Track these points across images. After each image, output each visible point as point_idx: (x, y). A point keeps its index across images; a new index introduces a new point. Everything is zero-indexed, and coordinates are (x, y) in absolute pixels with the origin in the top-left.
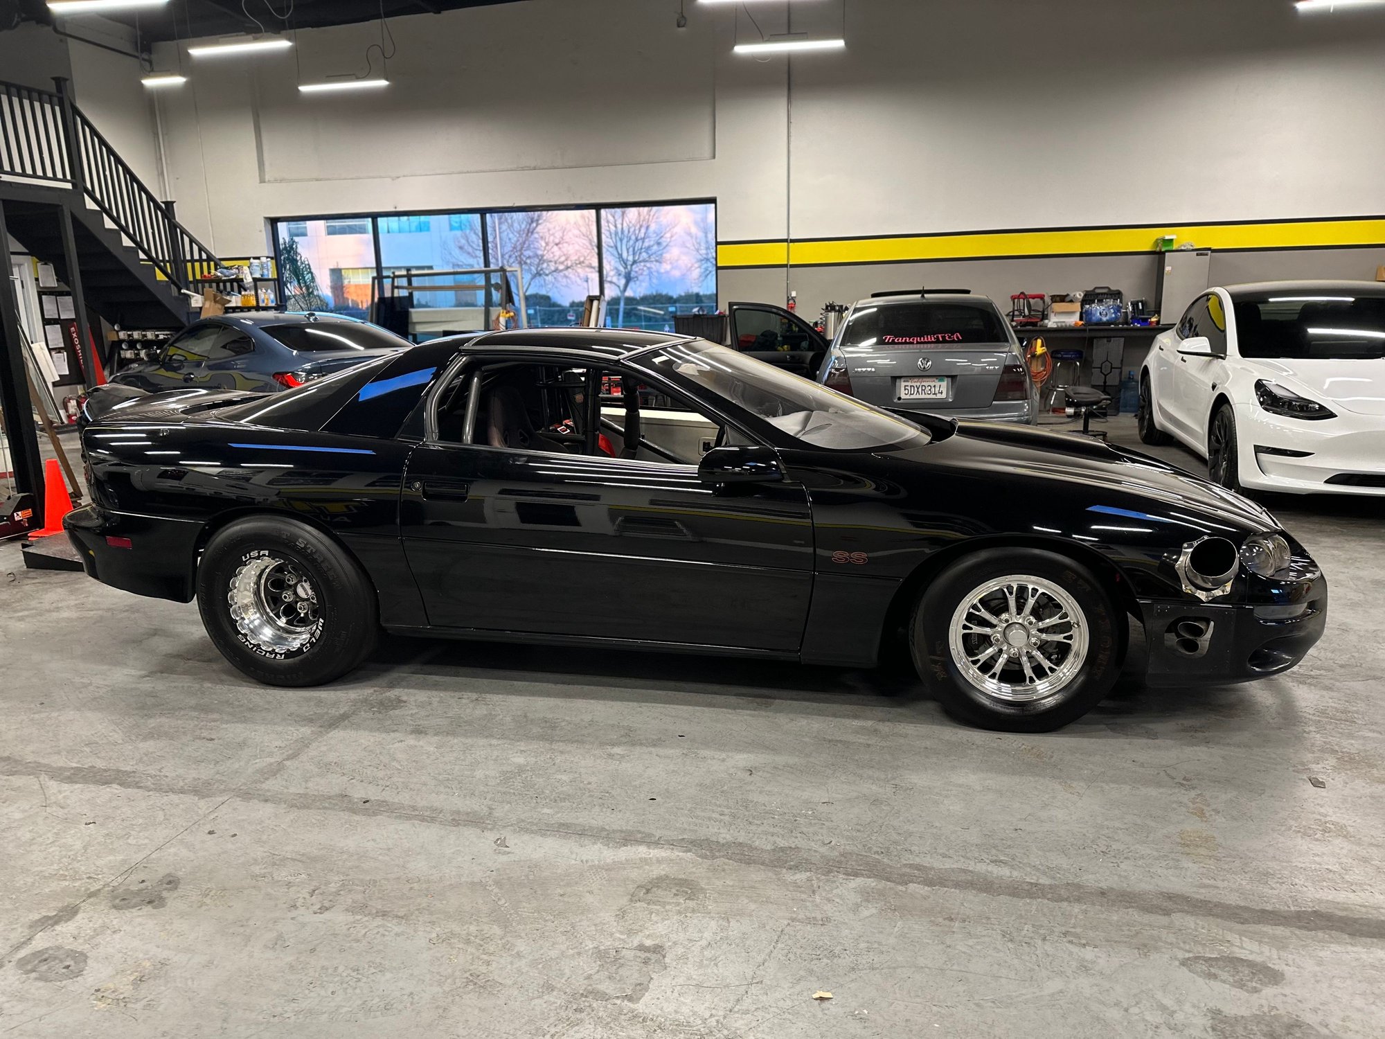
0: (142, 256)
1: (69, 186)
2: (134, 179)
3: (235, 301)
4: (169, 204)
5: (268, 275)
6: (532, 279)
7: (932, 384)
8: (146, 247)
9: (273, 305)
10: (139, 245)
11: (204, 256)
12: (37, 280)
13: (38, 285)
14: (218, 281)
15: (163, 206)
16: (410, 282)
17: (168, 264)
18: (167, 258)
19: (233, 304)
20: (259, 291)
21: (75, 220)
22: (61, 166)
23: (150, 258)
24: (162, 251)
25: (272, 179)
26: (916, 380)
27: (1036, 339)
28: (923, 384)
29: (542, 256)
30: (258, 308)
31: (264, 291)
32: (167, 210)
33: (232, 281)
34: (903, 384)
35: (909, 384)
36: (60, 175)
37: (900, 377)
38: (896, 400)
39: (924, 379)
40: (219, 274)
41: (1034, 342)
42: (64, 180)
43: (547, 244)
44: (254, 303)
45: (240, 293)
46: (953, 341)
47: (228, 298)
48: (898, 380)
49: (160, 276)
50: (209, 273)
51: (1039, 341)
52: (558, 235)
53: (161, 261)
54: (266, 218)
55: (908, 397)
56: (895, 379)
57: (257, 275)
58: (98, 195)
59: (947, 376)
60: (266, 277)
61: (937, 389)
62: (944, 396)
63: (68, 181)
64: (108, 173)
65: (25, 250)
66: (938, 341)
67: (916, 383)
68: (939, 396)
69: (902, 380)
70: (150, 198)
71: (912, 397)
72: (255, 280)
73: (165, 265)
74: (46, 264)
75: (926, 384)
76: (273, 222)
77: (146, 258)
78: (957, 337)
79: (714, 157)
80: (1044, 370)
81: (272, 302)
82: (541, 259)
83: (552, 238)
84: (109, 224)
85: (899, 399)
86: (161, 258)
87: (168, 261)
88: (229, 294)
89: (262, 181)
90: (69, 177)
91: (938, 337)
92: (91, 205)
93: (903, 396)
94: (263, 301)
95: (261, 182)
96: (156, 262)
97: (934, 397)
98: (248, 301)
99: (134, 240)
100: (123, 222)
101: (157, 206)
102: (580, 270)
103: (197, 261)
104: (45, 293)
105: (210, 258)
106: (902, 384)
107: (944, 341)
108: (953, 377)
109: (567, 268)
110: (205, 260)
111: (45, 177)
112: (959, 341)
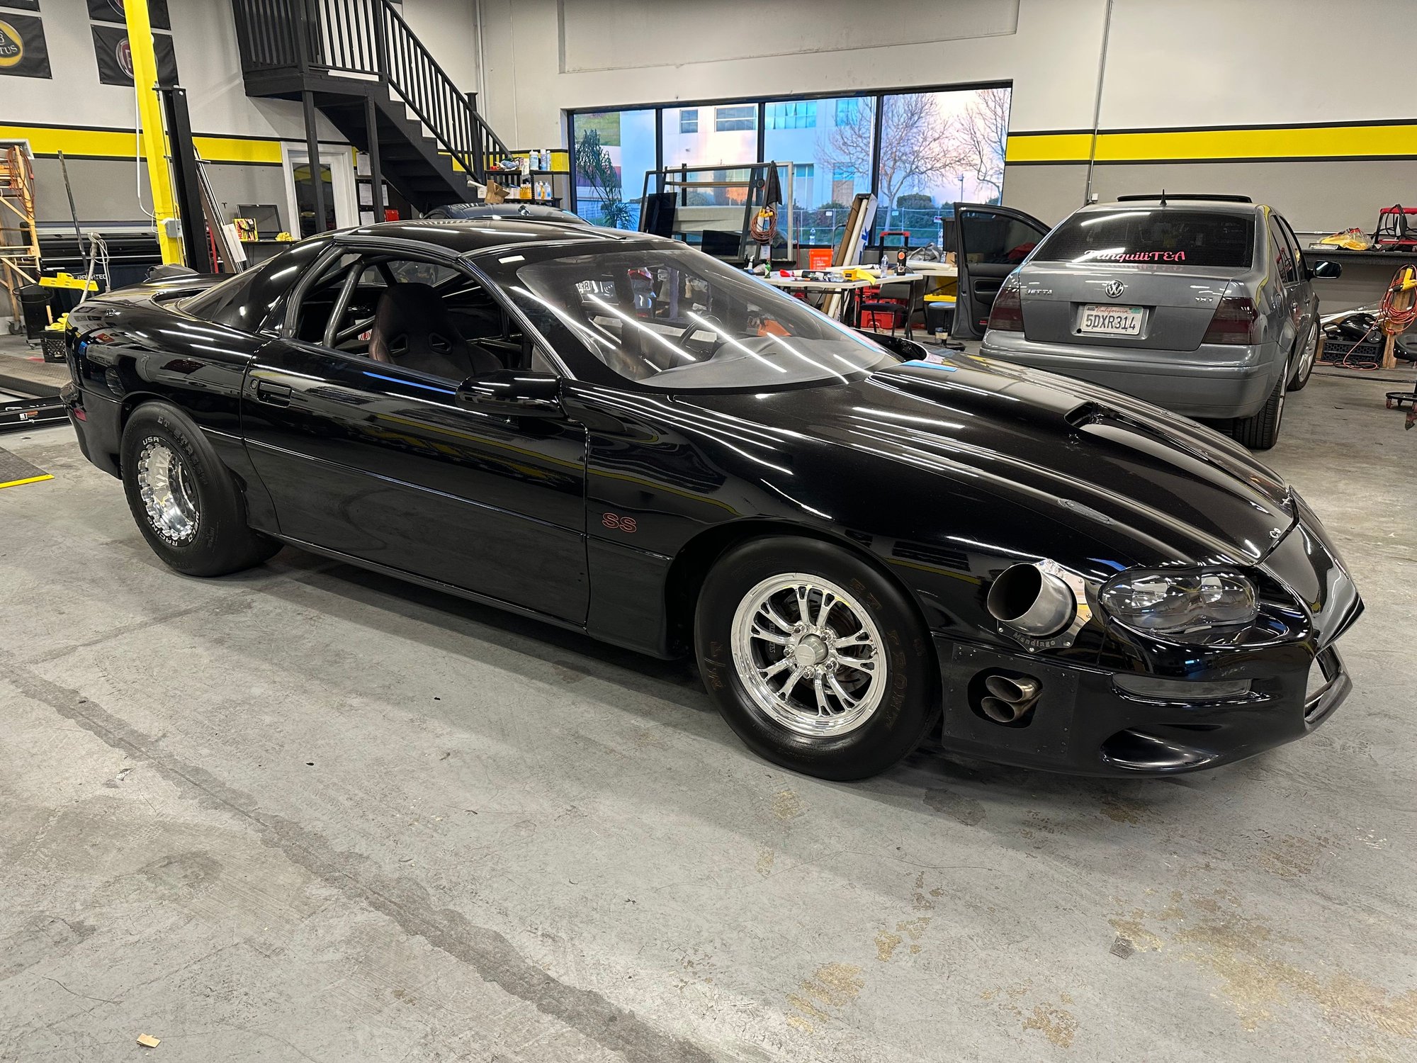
0: (440, 146)
1: (376, 78)
2: (438, 70)
3: (514, 193)
4: (472, 96)
5: (547, 168)
6: (905, 178)
7: (1124, 316)
8: (446, 138)
9: (550, 198)
10: (440, 137)
11: (498, 150)
12: (355, 168)
13: (356, 173)
14: (501, 172)
15: (466, 98)
16: (684, 178)
17: (466, 156)
18: (466, 149)
19: (511, 197)
20: (536, 184)
21: (378, 111)
22: (369, 60)
23: (449, 149)
24: (461, 141)
25: (571, 70)
26: (1103, 308)
27: (1405, 269)
28: (1111, 314)
29: (919, 152)
30: (533, 202)
31: (541, 184)
32: (470, 103)
33: (512, 174)
34: (1087, 313)
35: (1094, 313)
36: (367, 68)
37: (1084, 304)
38: (1074, 333)
39: (1114, 309)
40: (502, 166)
41: (1402, 271)
42: (372, 72)
43: (925, 139)
44: (530, 196)
45: (519, 185)
46: (1173, 262)
47: (507, 190)
48: (1081, 308)
49: (457, 167)
50: (495, 164)
51: (1409, 271)
52: (939, 128)
53: (460, 152)
54: (562, 109)
55: (1089, 329)
56: (1077, 305)
57: (535, 168)
58: (403, 88)
59: (1145, 307)
60: (544, 170)
61: (1128, 322)
62: (1136, 331)
63: (375, 74)
64: (413, 65)
65: (345, 139)
66: (1152, 261)
67: (1101, 312)
68: (1130, 331)
69: (1086, 307)
70: (453, 89)
71: (1095, 330)
72: (532, 173)
73: (463, 156)
74: (364, 154)
75: (1116, 315)
76: (570, 114)
77: (445, 148)
78: (1180, 257)
79: (1015, 32)
80: (1411, 311)
81: (549, 195)
82: (916, 154)
83: (930, 133)
84: (411, 115)
85: (1079, 331)
86: (459, 149)
87: (466, 152)
88: (508, 186)
89: (562, 71)
90: (376, 70)
91: (1154, 255)
92: (394, 96)
93: (1084, 328)
94: (540, 195)
95: (560, 73)
96: (454, 154)
97: (1123, 331)
98: (525, 193)
99: (435, 132)
100: (425, 114)
101: (460, 97)
102: (957, 167)
103: (491, 153)
104: (362, 182)
105: (502, 151)
106: (1085, 313)
107: (1161, 261)
108: (1151, 308)
109: (945, 166)
110: (498, 153)
111: (353, 70)
112: (1180, 262)
